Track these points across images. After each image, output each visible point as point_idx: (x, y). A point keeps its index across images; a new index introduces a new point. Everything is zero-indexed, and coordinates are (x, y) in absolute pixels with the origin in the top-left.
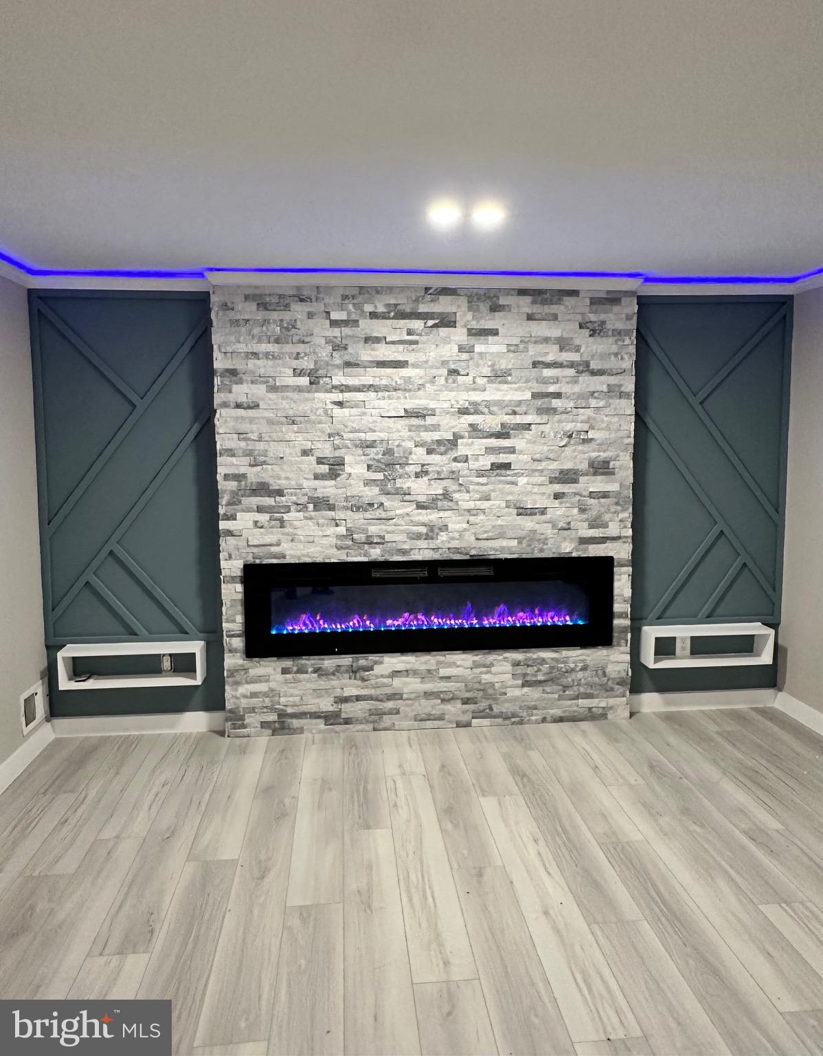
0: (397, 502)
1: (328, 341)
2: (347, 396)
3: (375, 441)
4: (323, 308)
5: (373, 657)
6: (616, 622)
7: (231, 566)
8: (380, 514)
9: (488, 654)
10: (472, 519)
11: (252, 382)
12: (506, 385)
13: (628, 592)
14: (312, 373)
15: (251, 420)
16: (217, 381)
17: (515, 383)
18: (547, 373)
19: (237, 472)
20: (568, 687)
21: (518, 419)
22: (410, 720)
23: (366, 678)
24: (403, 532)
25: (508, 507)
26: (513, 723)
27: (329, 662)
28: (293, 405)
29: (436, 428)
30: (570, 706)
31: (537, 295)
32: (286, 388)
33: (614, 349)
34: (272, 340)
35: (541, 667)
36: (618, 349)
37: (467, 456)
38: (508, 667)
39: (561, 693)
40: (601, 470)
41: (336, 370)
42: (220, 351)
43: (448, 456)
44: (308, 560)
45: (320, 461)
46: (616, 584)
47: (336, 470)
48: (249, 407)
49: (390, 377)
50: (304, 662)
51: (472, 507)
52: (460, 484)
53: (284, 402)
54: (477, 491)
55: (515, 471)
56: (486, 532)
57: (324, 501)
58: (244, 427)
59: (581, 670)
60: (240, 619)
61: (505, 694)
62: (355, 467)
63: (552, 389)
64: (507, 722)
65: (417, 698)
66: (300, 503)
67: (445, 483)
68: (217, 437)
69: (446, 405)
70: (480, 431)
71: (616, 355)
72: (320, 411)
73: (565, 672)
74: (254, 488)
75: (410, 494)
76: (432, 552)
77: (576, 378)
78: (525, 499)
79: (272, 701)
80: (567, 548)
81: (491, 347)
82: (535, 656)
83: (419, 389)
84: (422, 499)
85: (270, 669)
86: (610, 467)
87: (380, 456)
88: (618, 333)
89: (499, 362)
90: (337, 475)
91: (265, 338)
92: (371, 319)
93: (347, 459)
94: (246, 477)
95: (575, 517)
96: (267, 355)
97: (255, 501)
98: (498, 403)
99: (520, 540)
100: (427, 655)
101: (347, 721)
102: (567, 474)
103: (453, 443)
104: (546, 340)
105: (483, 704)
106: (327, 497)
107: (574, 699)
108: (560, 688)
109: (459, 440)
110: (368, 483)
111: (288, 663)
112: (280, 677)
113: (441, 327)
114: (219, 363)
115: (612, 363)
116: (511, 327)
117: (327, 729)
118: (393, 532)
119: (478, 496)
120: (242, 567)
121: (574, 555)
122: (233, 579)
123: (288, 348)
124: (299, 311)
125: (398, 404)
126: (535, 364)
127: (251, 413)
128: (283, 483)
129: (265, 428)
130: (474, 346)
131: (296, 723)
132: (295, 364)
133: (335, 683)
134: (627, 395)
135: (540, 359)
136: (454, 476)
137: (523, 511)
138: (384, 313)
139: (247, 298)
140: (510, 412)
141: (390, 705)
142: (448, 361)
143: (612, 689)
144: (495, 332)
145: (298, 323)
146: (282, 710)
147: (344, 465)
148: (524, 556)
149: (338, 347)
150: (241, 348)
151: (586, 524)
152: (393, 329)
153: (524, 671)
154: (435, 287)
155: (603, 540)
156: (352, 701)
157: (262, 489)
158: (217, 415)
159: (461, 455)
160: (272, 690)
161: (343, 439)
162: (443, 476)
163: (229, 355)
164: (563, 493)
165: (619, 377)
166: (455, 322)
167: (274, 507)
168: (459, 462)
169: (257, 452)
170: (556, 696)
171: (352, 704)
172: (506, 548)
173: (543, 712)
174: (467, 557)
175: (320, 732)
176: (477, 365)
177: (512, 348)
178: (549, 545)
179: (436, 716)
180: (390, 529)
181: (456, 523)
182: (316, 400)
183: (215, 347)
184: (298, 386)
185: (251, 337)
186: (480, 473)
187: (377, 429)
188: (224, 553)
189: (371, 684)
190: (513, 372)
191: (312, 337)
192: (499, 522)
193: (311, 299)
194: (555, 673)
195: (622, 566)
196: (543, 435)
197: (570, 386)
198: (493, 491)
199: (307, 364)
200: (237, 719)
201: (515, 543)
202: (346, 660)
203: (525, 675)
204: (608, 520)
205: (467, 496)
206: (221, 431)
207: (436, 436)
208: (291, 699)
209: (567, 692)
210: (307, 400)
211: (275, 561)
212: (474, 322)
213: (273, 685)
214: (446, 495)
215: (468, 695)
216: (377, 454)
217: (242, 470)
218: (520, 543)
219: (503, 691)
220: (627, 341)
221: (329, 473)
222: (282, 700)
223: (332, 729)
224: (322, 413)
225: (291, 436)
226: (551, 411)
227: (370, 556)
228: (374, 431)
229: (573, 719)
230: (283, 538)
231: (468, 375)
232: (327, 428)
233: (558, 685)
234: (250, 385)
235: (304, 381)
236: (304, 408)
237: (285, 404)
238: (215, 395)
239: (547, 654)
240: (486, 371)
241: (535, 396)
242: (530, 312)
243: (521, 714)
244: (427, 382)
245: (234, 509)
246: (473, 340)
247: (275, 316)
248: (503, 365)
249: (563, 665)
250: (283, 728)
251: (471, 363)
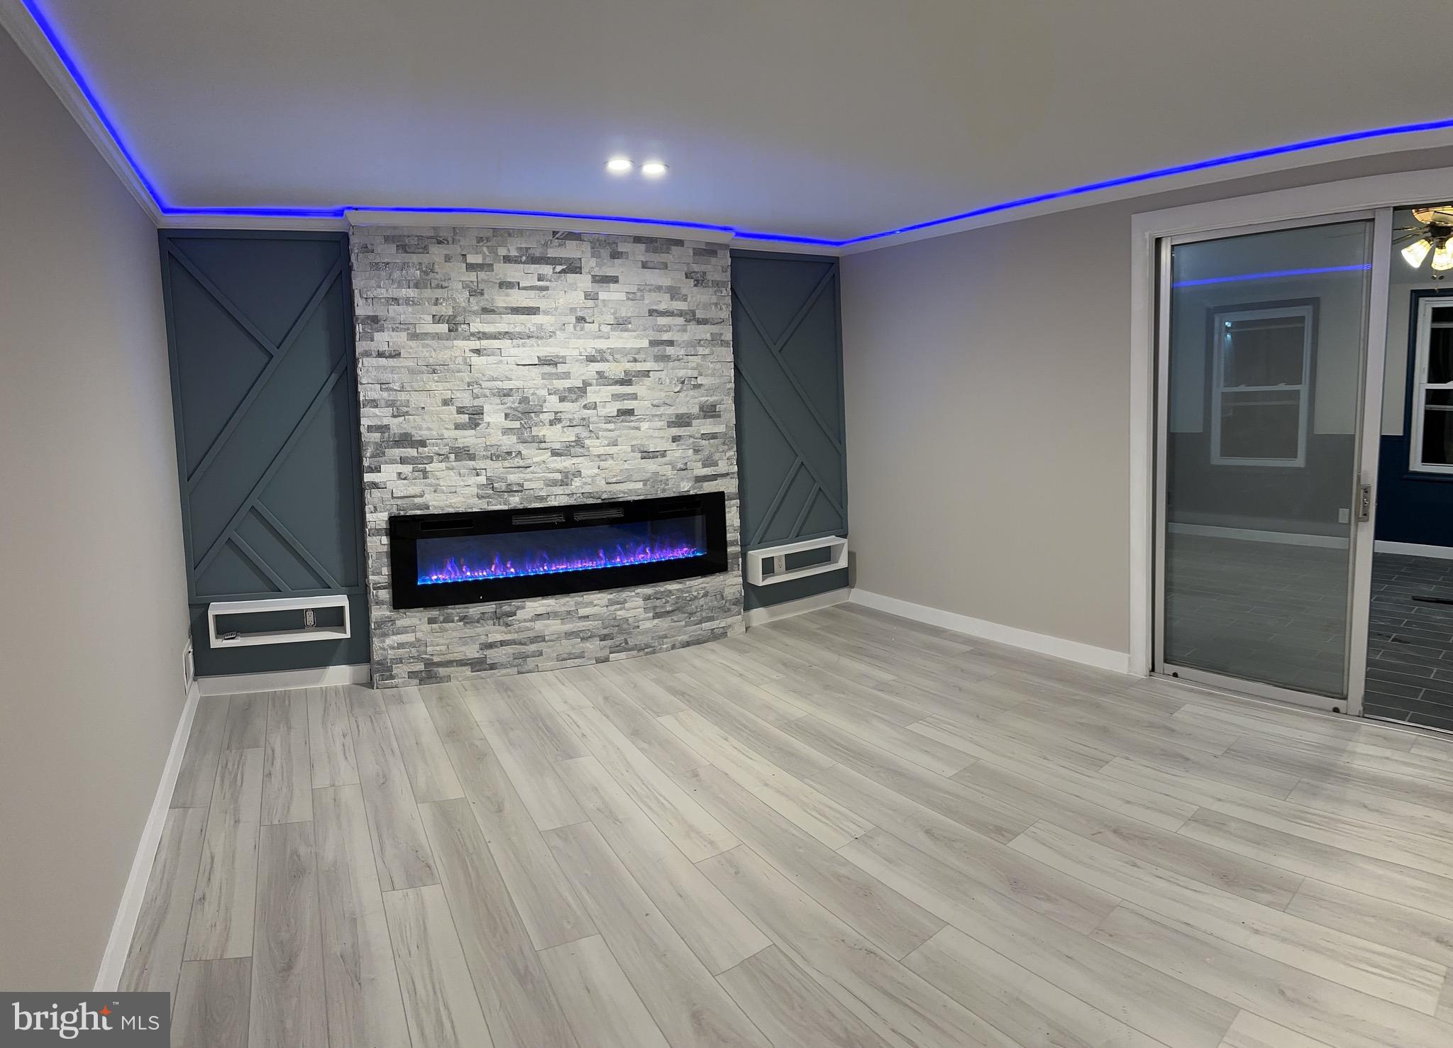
0: (533, 450)
1: (466, 286)
2: (485, 343)
3: (512, 389)
4: (459, 250)
5: (516, 603)
6: (729, 550)
7: (377, 518)
8: (518, 462)
9: (621, 591)
10: (602, 464)
11: (393, 330)
12: (626, 333)
13: (737, 522)
14: (450, 320)
15: (393, 369)
16: (359, 328)
17: (634, 331)
18: (662, 321)
19: (380, 423)
20: (692, 614)
21: (639, 367)
22: (552, 660)
23: (509, 623)
24: (539, 479)
25: (633, 451)
26: (647, 654)
27: (474, 610)
28: (433, 354)
29: (567, 375)
30: (695, 631)
31: (649, 242)
32: (426, 335)
33: (714, 299)
34: (411, 285)
35: (668, 599)
36: (718, 300)
37: (596, 403)
38: (640, 602)
39: (687, 620)
40: (709, 414)
41: (473, 317)
42: (361, 297)
43: (579, 403)
44: (451, 510)
45: (460, 411)
46: (728, 516)
47: (475, 419)
48: (391, 356)
49: (524, 324)
50: (450, 611)
51: (602, 452)
52: (591, 431)
53: (424, 350)
54: (605, 437)
55: (638, 417)
56: (615, 476)
57: (465, 451)
58: (386, 377)
59: (703, 597)
60: (386, 571)
61: (638, 627)
62: (494, 416)
63: (665, 337)
64: (641, 653)
65: (559, 639)
66: (441, 453)
67: (577, 430)
68: (360, 388)
69: (576, 353)
70: (606, 378)
71: (716, 304)
72: (460, 360)
73: (690, 601)
74: (397, 439)
75: (545, 442)
76: (567, 498)
77: (685, 327)
78: (647, 443)
79: (418, 651)
80: (686, 487)
81: (612, 295)
82: (662, 589)
83: (551, 336)
84: (557, 446)
85: (416, 621)
86: (717, 410)
87: (516, 405)
88: (717, 284)
89: (620, 310)
90: (477, 425)
91: (404, 282)
92: (505, 262)
93: (486, 408)
94: (389, 429)
95: (690, 459)
96: (408, 301)
97: (397, 452)
98: (623, 351)
99: (645, 482)
100: (566, 597)
101: (493, 667)
102: (681, 418)
103: (582, 390)
104: (659, 288)
105: (619, 639)
106: (467, 447)
107: (698, 624)
108: (686, 615)
109: (588, 388)
110: (507, 431)
111: (434, 613)
112: (426, 627)
113: (568, 273)
114: (361, 309)
115: (713, 313)
116: (630, 275)
117: (474, 676)
118: (530, 480)
119: (606, 442)
120: (387, 519)
121: (691, 493)
122: (378, 532)
123: (428, 293)
124: (437, 253)
125: (531, 352)
126: (652, 312)
127: (391, 362)
128: (424, 434)
129: (406, 377)
130: (597, 293)
131: (442, 671)
132: (434, 310)
133: (479, 630)
134: (727, 343)
135: (655, 308)
136: (585, 423)
137: (647, 455)
138: (516, 256)
139: (387, 239)
140: (632, 359)
141: (533, 648)
142: (576, 309)
143: (729, 610)
144: (615, 280)
145: (436, 267)
146: (428, 659)
147: (483, 414)
148: (649, 497)
149: (476, 292)
150: (382, 293)
151: (700, 464)
152: (525, 274)
153: (655, 604)
154: (562, 231)
155: (714, 477)
156: (496, 647)
157: (405, 440)
158: (360, 365)
159: (590, 403)
160: (418, 640)
161: (482, 388)
162: (575, 423)
163: (370, 301)
164: (680, 436)
165: (718, 326)
166: (580, 268)
167: (417, 458)
168: (588, 409)
169: (399, 403)
170: (683, 623)
171: (496, 649)
172: (632, 490)
173: (672, 639)
174: (599, 501)
175: (467, 679)
176: (601, 313)
177: (630, 296)
178: (670, 486)
179: (576, 655)
180: (528, 476)
181: (588, 468)
182: (455, 348)
183: (356, 292)
184: (437, 333)
185: (391, 281)
186: (608, 420)
187: (513, 377)
188: (370, 506)
189: (514, 629)
190: (632, 320)
191: (450, 281)
192: (626, 466)
193: (448, 242)
194: (681, 602)
195: (731, 499)
196: (660, 382)
197: (680, 334)
198: (619, 436)
199: (445, 310)
200: (386, 670)
201: (640, 485)
202: (490, 607)
203: (655, 608)
204: (717, 459)
205: (597, 442)
206: (364, 381)
207: (567, 384)
208: (438, 648)
209: (692, 619)
210: (446, 348)
211: (419, 512)
212: (596, 269)
213: (419, 635)
214: (579, 442)
215: (606, 632)
216: (513, 403)
217: (385, 421)
218: (645, 485)
219: (636, 624)
220: (724, 293)
221: (469, 423)
222: (429, 649)
223: (478, 675)
224: (461, 362)
225: (433, 386)
226: (665, 358)
227: (510, 504)
228: (511, 380)
229: (698, 642)
230: (427, 490)
231: (593, 323)
232: (466, 377)
233: (684, 613)
234: (391, 333)
235: (444, 328)
236: (444, 355)
237: (425, 353)
238: (356, 343)
239: (673, 586)
240: (611, 319)
241: (653, 343)
242: (644, 260)
243: (653, 645)
244: (557, 330)
245: (378, 462)
246: (597, 287)
247: (415, 258)
248: (624, 313)
249: (687, 595)
250: (430, 677)
251: (596, 309)
